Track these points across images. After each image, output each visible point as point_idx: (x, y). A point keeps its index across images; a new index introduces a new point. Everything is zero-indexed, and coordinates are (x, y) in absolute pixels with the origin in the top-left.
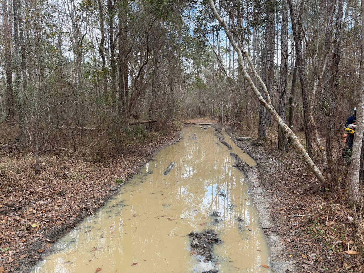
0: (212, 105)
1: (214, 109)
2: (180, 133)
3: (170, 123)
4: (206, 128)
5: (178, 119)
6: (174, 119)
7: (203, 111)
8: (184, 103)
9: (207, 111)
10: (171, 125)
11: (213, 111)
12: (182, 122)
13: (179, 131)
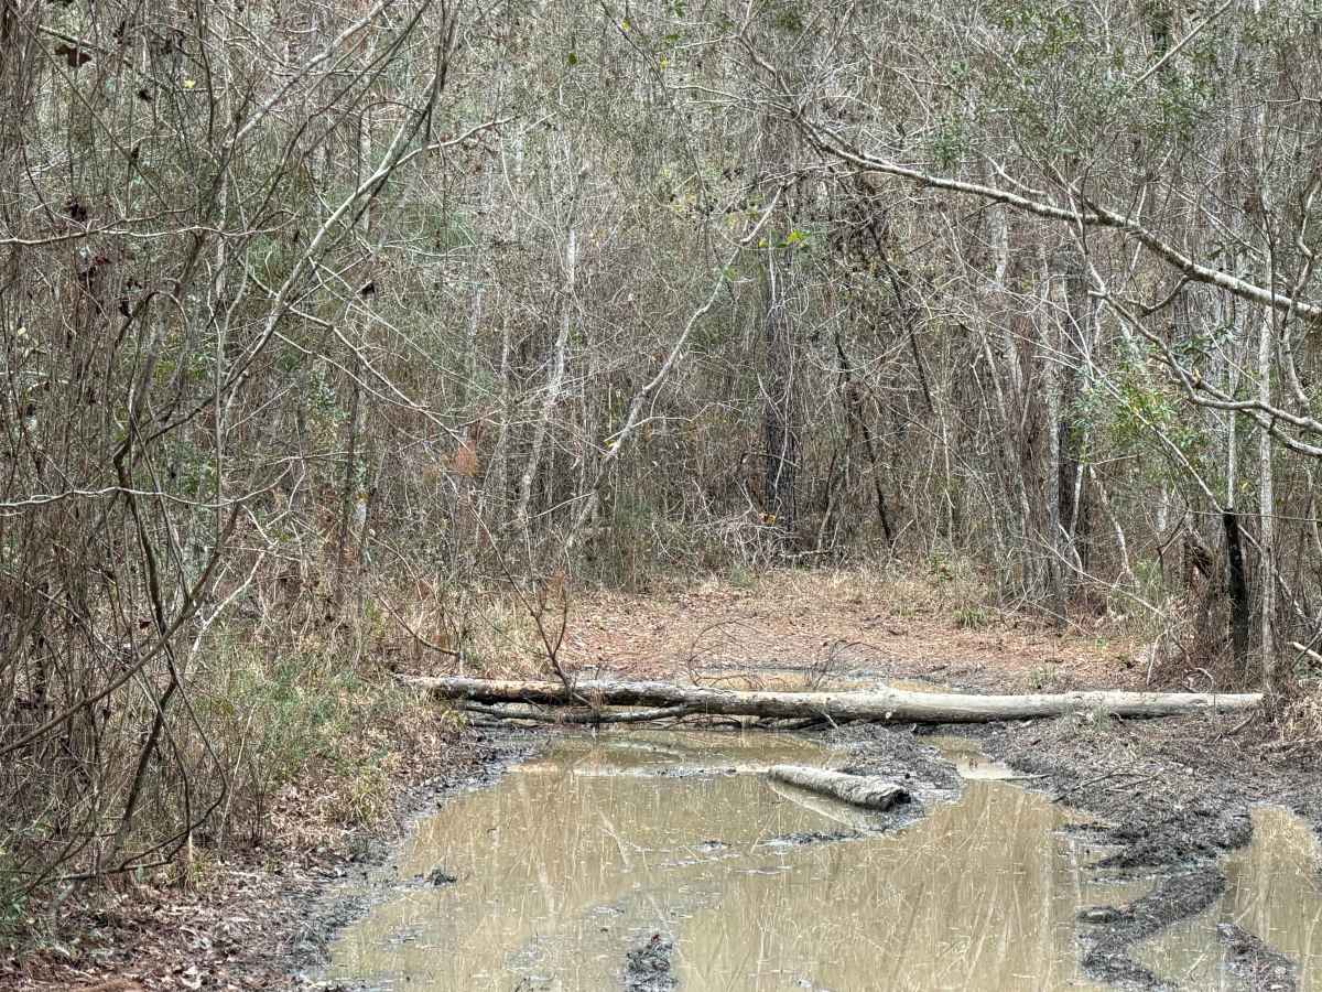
0: (1047, 297)
1: (1097, 383)
2: (335, 892)
3: (128, 666)
4: (901, 798)
5: (289, 583)
6: (198, 597)
7: (841, 430)
8: (440, 238)
9: (943, 432)
10: (127, 733)
11: (1069, 435)
12: (392, 658)
13: (310, 854)
